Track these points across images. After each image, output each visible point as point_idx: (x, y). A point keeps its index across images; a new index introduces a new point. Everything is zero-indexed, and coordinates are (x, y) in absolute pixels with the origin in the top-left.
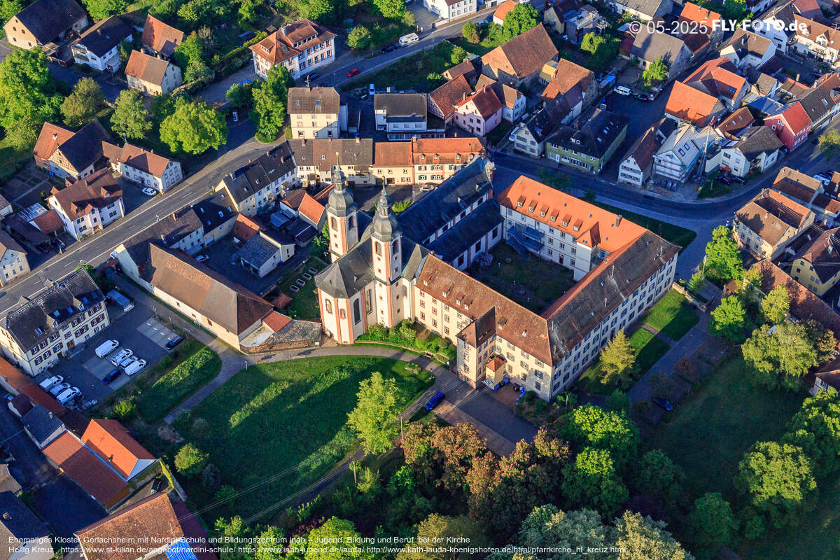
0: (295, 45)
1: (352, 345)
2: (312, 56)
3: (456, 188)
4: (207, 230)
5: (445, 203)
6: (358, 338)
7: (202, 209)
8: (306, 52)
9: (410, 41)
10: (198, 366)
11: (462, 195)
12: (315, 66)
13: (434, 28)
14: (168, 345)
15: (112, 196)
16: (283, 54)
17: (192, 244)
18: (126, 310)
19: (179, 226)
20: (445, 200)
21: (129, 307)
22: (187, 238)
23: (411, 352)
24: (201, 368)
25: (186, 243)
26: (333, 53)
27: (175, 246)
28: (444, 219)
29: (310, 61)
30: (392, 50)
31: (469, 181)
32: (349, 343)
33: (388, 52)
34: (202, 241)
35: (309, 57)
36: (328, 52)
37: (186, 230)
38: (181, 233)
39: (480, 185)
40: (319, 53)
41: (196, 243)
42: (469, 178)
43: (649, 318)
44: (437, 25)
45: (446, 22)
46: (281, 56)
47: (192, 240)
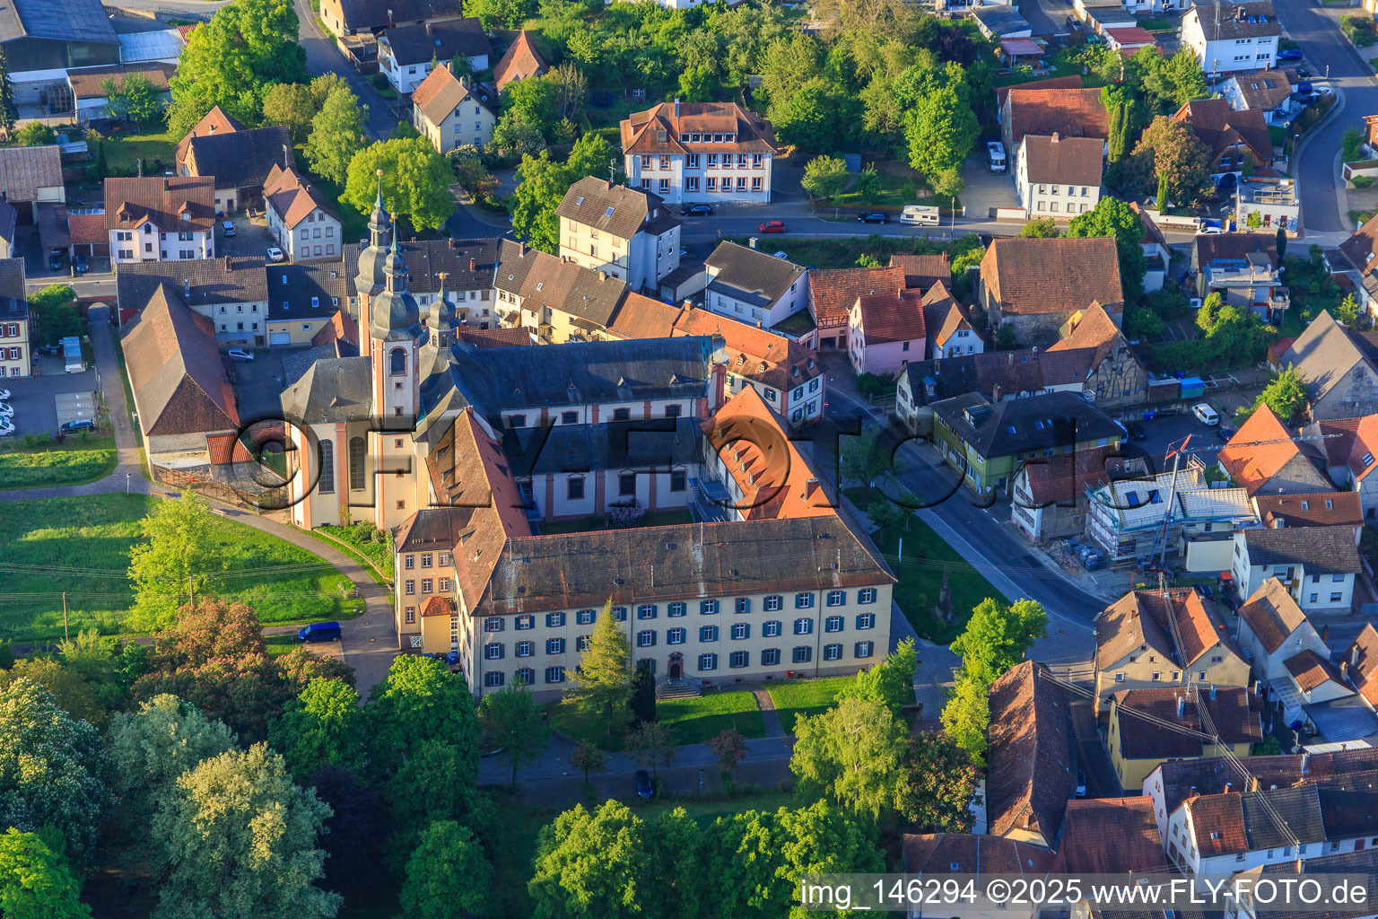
0: (685, 138)
1: (305, 532)
2: (718, 173)
3: (628, 360)
4: (275, 314)
5: (588, 373)
6: (324, 525)
7: (285, 278)
8: (703, 160)
9: (918, 218)
10: (72, 463)
11: (633, 377)
12: (718, 196)
13: (992, 217)
14: (66, 426)
15: (195, 221)
16: (653, 143)
17: (240, 326)
18: (68, 368)
19: (226, 282)
20: (592, 368)
21: (77, 367)
22: (232, 308)
23: (375, 573)
24: (74, 468)
25: (228, 317)
26: (766, 186)
27: (205, 310)
28: (570, 395)
29: (711, 182)
30: (877, 221)
31: (664, 362)
32: (303, 526)
33: (868, 221)
34: (260, 332)
35: (710, 173)
36: (757, 181)
37: (234, 294)
38: (223, 293)
39: (681, 379)
40: (734, 173)
41: (248, 328)
42: (667, 357)
43: (783, 688)
44: (1001, 213)
45: (1021, 215)
46: (648, 144)
47: (240, 317)
